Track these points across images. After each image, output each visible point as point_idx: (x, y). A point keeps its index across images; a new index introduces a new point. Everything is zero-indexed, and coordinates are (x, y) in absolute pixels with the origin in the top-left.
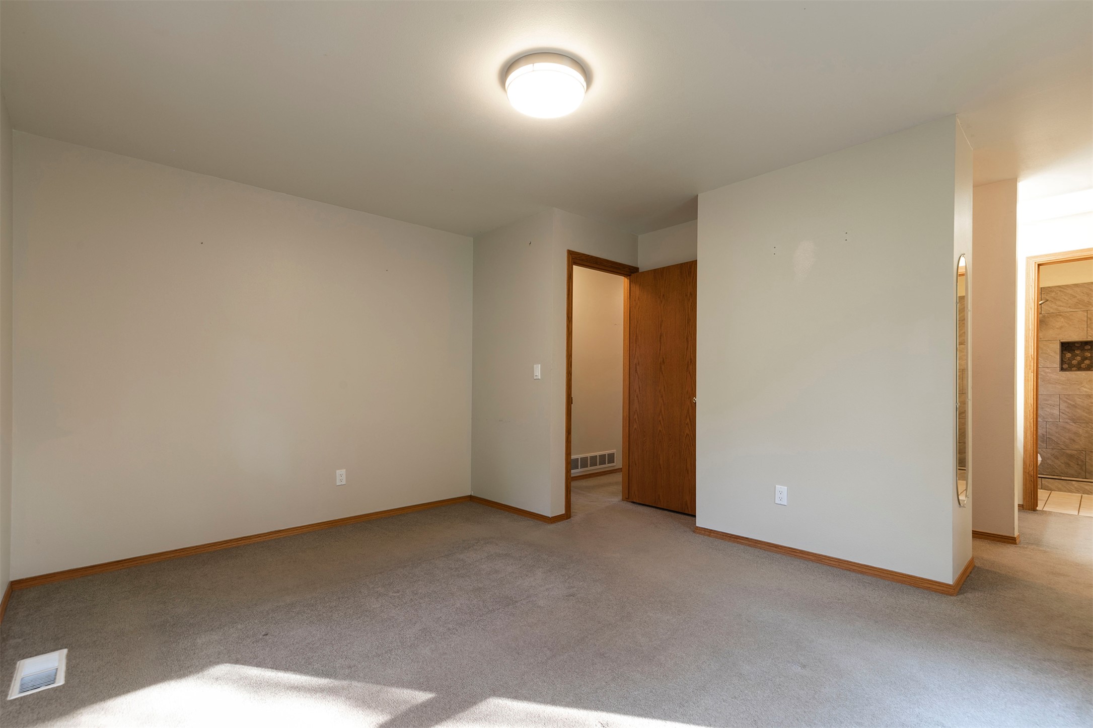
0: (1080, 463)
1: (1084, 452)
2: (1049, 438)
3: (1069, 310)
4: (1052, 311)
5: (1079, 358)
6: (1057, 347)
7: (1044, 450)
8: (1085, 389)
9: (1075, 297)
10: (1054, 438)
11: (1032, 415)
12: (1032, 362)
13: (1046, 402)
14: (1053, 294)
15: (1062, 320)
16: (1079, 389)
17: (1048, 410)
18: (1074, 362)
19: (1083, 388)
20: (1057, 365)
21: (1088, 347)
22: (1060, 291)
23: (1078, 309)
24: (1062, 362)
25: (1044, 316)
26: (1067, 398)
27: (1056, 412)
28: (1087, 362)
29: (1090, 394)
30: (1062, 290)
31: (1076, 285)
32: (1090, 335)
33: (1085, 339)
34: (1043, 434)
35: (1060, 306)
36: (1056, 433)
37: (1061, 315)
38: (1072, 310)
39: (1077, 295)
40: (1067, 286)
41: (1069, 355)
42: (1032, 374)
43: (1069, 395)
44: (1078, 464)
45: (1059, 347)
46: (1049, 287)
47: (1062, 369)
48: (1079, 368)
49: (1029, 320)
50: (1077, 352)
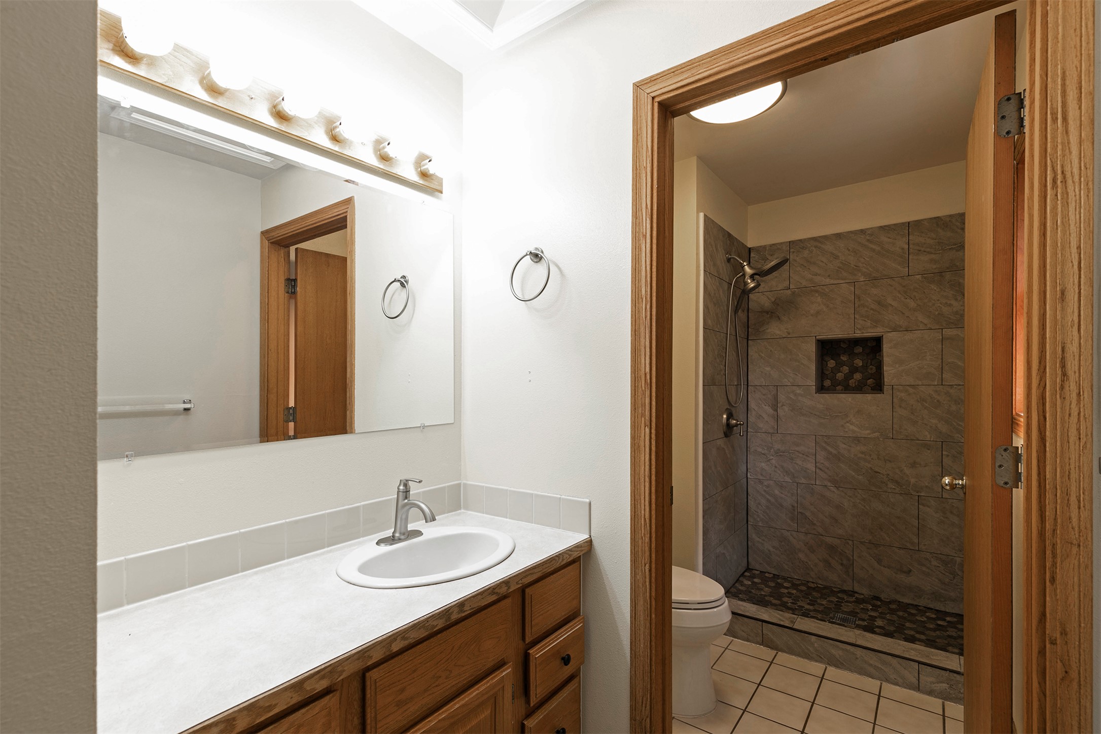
0: (845, 562)
1: (850, 542)
2: (801, 513)
3: (828, 281)
4: (804, 283)
5: (846, 369)
6: (811, 348)
7: (794, 534)
8: (851, 427)
9: (837, 257)
10: (808, 514)
11: (647, 554)
12: (648, 393)
13: (797, 449)
14: (806, 253)
15: (819, 299)
16: (842, 426)
17: (800, 463)
18: (840, 376)
19: (848, 424)
20: (812, 382)
21: (859, 350)
22: (816, 247)
23: (842, 279)
24: (822, 374)
25: (793, 293)
26: (826, 442)
27: (811, 467)
28: (858, 376)
29: (859, 435)
30: (819, 245)
31: (839, 236)
32: (859, 326)
33: (852, 336)
34: (793, 506)
35: (816, 275)
36: (811, 504)
37: (817, 291)
38: (832, 281)
39: (840, 254)
40: (826, 237)
41: (832, 363)
42: (647, 430)
43: (828, 437)
44: (842, 564)
45: (814, 350)
46: (800, 240)
47: (821, 389)
48: (847, 389)
49: (640, 271)
50: (844, 358)
